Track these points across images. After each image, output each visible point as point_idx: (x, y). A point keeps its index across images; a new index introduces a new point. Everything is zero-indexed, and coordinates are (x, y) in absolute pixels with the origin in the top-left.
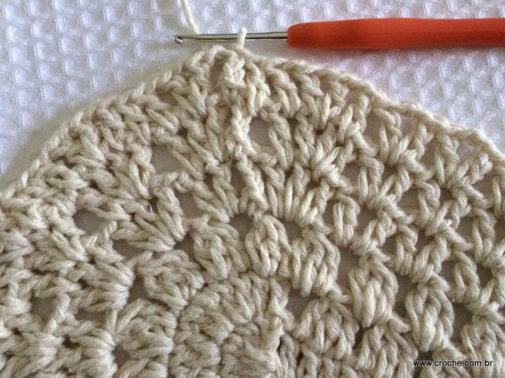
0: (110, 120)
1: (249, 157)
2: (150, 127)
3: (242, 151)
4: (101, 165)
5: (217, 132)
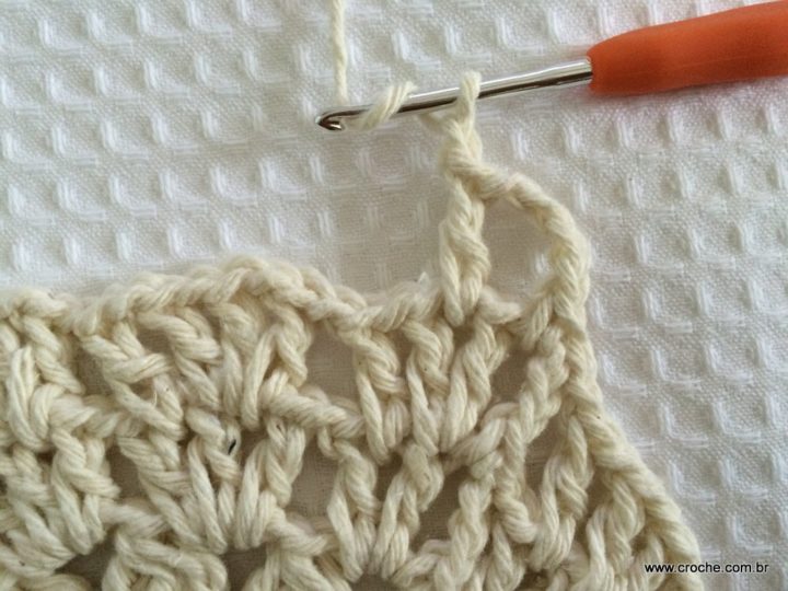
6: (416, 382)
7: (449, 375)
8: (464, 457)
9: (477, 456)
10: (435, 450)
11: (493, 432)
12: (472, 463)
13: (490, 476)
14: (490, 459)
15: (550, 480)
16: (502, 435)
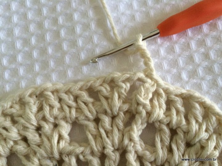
0: (51, 100)
1: (136, 152)
2: (76, 111)
3: (133, 147)
4: (33, 127)
5: (120, 128)
6: (102, 131)
7: (112, 126)
9: (126, 146)
10: (113, 149)
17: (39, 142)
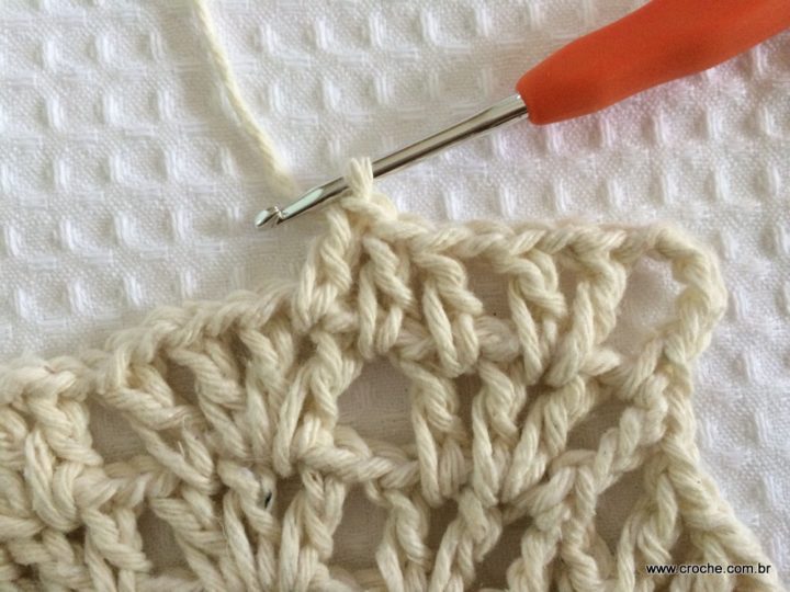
8: (527, 508)
9: (542, 508)
10: (494, 501)
11: (561, 482)
12: (538, 514)
13: (557, 530)
14: (557, 511)
15: (630, 538)
16: (571, 485)
17: (234, 399)
